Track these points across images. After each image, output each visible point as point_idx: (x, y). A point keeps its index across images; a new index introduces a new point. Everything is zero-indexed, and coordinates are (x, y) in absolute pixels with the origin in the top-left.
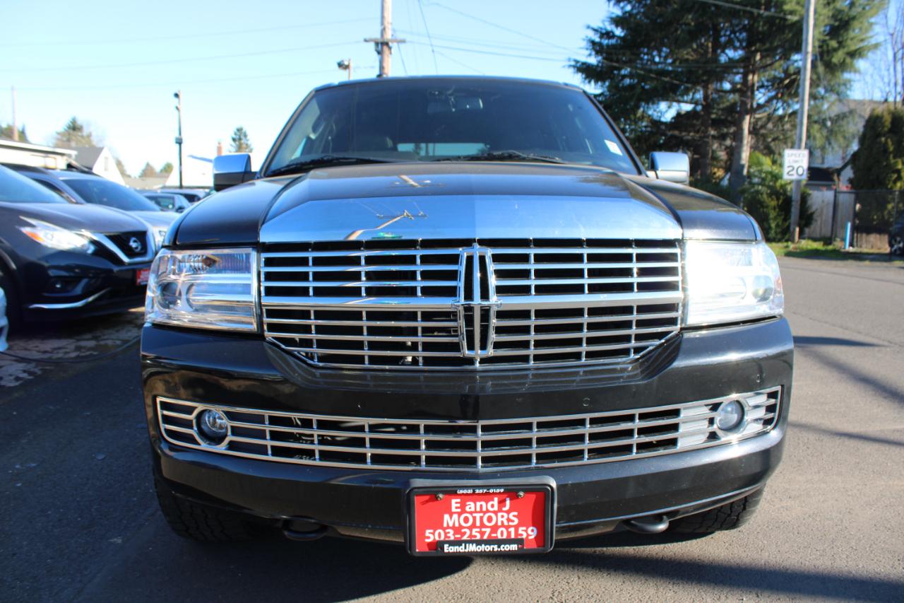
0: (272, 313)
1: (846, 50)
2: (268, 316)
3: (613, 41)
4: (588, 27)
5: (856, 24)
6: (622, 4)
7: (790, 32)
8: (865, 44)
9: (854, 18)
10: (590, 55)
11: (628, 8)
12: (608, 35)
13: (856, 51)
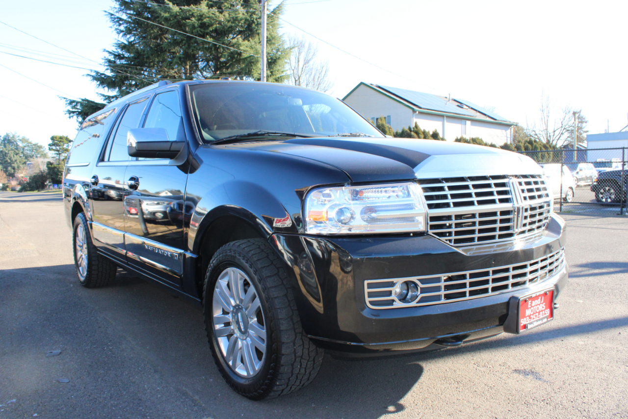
0: (433, 219)
1: (274, 77)
2: (431, 221)
3: (123, 62)
4: (105, 50)
5: (280, 62)
6: (128, 36)
7: (243, 63)
8: (284, 74)
9: (279, 58)
10: (107, 69)
11: (132, 39)
12: (119, 57)
13: (279, 78)
